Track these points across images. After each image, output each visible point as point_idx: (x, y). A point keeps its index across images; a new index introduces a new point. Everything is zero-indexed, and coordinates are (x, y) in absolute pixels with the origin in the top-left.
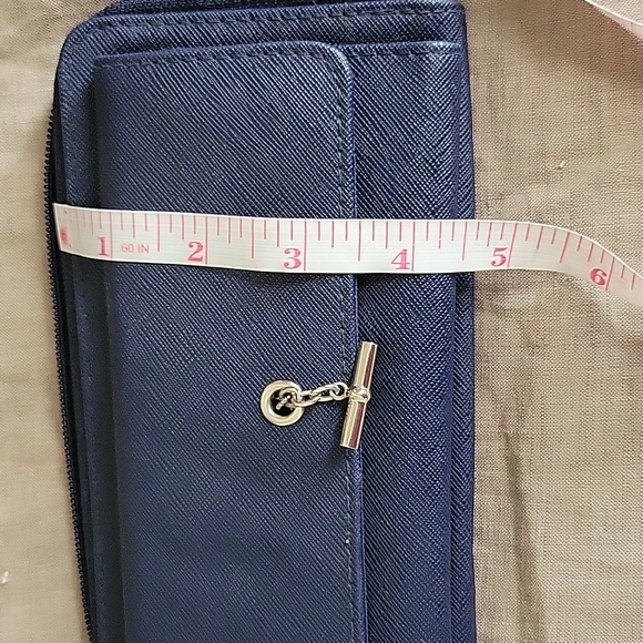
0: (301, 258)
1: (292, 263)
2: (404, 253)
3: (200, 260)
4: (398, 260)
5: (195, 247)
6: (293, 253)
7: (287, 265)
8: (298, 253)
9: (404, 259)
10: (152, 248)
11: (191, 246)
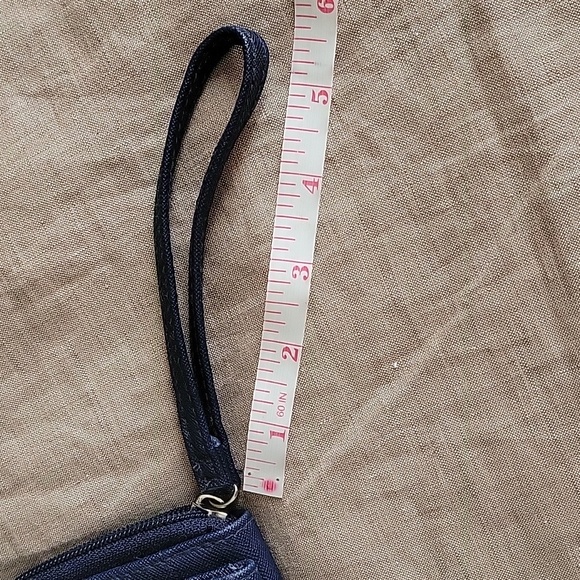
0: (301, 266)
1: (304, 273)
2: (306, 183)
3: (297, 350)
4: (311, 188)
5: (286, 353)
6: (297, 272)
7: (305, 278)
8: (297, 268)
9: (310, 183)
10: (284, 389)
11: (285, 357)
